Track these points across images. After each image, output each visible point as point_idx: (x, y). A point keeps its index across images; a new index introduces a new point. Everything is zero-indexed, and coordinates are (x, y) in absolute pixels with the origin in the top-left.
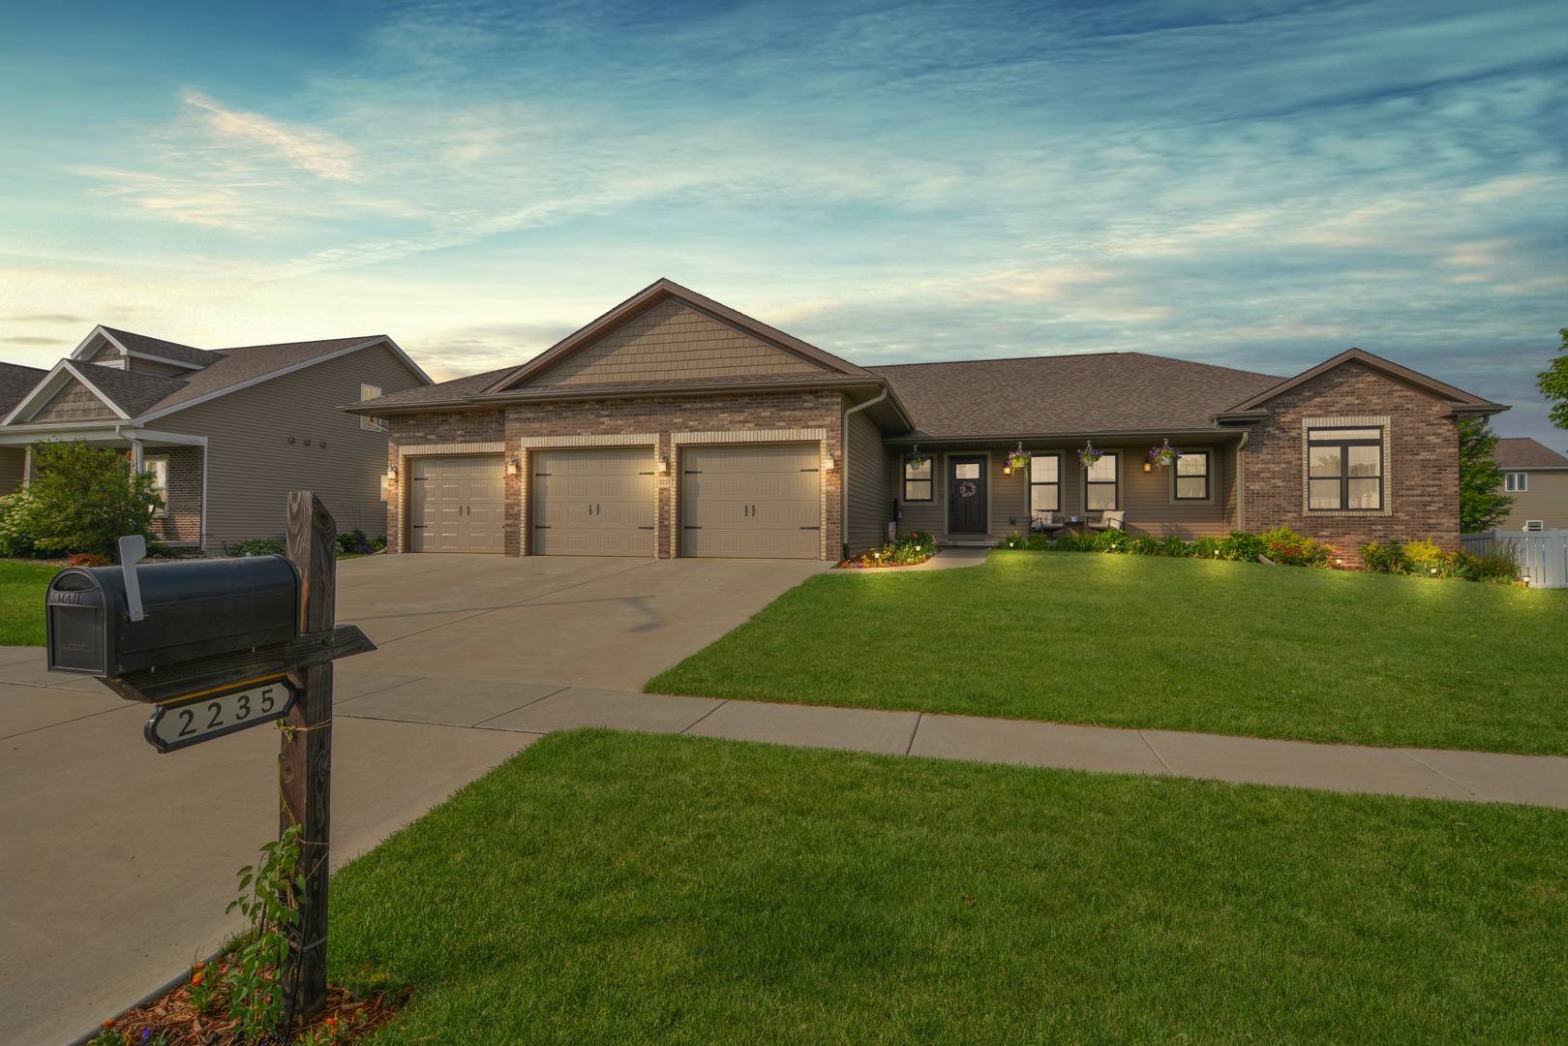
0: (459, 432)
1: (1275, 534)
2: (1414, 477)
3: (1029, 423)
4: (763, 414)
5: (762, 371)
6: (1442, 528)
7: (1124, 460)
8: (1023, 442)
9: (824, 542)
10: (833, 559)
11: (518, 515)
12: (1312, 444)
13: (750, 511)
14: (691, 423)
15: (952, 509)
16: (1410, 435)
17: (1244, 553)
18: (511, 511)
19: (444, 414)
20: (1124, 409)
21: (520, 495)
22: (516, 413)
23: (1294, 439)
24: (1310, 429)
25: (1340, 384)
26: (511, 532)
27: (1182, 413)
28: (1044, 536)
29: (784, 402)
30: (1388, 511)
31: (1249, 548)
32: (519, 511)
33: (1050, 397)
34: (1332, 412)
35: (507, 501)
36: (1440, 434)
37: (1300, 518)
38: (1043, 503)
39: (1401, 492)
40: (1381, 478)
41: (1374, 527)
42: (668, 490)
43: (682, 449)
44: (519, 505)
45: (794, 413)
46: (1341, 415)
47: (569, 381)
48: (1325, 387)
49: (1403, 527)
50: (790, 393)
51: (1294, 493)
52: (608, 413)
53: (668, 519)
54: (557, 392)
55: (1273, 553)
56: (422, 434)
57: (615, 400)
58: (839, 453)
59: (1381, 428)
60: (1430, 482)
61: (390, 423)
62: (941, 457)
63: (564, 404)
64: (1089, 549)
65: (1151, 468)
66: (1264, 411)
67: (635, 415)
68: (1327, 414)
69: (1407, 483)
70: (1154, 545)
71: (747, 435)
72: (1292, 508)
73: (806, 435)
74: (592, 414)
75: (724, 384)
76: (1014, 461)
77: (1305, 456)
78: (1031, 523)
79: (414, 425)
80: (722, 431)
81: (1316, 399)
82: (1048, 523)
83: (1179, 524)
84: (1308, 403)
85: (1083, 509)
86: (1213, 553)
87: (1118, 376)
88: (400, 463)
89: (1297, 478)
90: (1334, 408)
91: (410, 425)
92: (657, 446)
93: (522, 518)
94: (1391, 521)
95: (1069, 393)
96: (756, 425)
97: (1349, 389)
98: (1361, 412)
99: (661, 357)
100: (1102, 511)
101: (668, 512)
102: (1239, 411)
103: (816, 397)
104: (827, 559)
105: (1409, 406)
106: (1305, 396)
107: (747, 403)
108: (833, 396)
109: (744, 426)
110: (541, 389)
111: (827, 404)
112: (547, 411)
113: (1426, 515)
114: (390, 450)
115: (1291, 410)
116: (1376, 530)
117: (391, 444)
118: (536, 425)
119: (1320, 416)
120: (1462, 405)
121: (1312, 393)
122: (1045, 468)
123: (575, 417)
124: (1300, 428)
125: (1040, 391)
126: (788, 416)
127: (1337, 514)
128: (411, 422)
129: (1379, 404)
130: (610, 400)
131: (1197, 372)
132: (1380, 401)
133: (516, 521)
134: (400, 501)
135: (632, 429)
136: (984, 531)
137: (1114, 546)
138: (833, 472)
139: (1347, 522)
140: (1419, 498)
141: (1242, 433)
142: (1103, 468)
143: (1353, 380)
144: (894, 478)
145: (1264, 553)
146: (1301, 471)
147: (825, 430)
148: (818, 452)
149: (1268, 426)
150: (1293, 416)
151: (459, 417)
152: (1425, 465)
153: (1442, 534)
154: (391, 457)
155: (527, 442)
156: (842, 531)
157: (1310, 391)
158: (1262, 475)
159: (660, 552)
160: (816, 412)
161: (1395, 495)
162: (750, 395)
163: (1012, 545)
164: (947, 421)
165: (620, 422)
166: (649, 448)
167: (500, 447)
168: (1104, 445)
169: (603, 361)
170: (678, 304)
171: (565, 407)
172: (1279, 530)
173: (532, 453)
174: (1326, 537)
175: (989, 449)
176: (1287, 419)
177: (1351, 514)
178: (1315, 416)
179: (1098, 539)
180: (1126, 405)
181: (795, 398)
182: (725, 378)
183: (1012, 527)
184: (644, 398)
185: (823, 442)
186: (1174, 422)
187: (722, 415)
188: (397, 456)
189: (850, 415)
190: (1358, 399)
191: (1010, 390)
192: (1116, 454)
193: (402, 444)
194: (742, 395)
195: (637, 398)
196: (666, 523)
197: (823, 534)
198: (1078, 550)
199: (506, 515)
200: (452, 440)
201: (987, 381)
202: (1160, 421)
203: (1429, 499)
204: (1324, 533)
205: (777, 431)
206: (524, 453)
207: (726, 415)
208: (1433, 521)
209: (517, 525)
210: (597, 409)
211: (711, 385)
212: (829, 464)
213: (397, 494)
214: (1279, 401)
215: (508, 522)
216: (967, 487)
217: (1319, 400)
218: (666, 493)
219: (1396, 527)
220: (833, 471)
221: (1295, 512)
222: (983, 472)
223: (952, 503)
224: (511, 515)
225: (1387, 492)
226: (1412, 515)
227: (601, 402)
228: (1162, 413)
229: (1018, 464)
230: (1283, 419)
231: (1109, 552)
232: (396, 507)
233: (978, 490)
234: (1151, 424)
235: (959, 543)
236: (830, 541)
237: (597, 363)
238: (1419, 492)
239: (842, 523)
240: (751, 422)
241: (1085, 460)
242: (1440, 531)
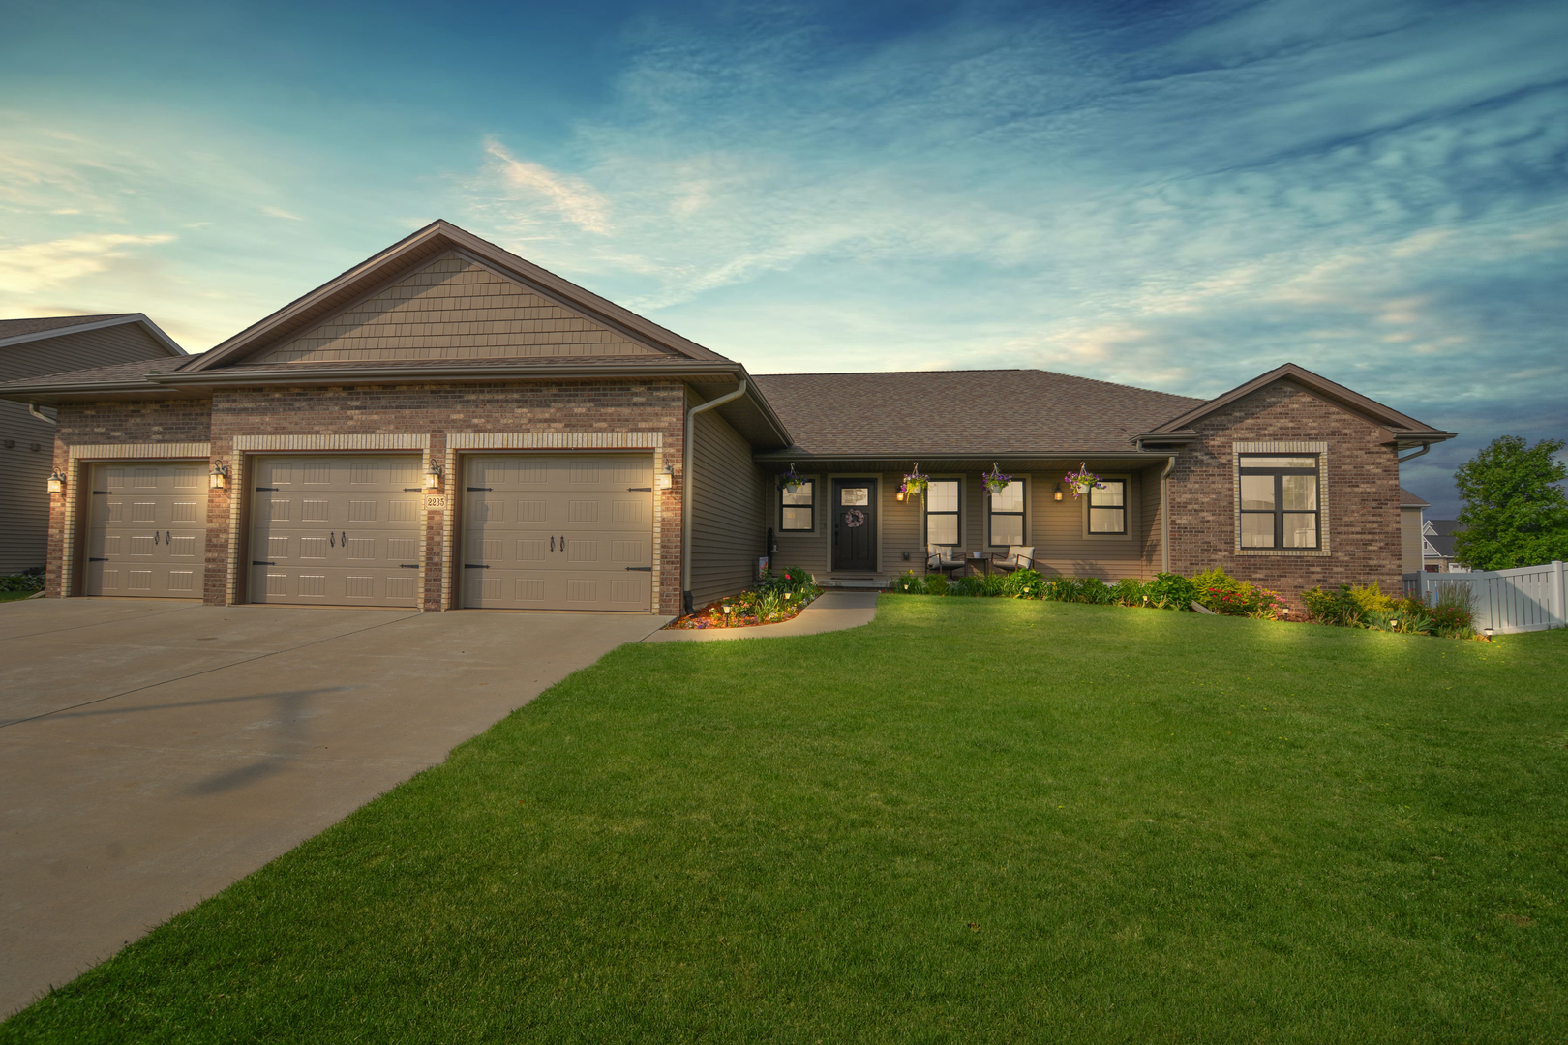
0: (156, 428)
1: (1208, 577)
2: (1353, 511)
3: (926, 441)
4: (576, 410)
5: (577, 351)
6: (1384, 570)
7: (1032, 487)
8: (919, 462)
9: (657, 590)
10: (669, 613)
11: (224, 546)
12: (1244, 471)
13: (557, 544)
14: (476, 421)
15: (836, 543)
16: (1349, 464)
17: (1175, 599)
18: (214, 540)
19: (136, 402)
20: (1032, 427)
21: (229, 517)
22: (228, 401)
23: (1224, 465)
24: (1242, 455)
25: (1272, 405)
26: (214, 570)
27: (1099, 433)
28: (944, 576)
29: (605, 395)
30: (1326, 550)
31: (1181, 593)
32: (227, 540)
33: (949, 413)
34: (1265, 436)
35: (210, 526)
36: (1380, 464)
37: (1232, 558)
38: (941, 534)
39: (1340, 529)
40: (1318, 513)
41: (1312, 569)
42: (440, 513)
43: (462, 457)
44: (226, 531)
45: (619, 410)
46: (1275, 440)
47: (309, 359)
48: (1257, 407)
49: (1342, 570)
50: (613, 382)
51: (1225, 529)
52: (358, 403)
53: (438, 555)
54: (285, 372)
55: (1207, 599)
56: (103, 430)
57: (370, 385)
58: (678, 466)
59: (1316, 455)
60: (1371, 518)
61: (59, 413)
62: (824, 479)
63: (297, 390)
64: (997, 593)
65: (1063, 496)
66: (1192, 432)
67: (397, 408)
68: (1259, 438)
69: (1346, 519)
70: (1073, 588)
71: (553, 439)
72: (1223, 546)
73: (635, 440)
74: (336, 405)
75: (521, 367)
76: (909, 485)
77: (1236, 486)
78: (928, 559)
79: (92, 416)
80: (518, 432)
81: (1248, 421)
82: (947, 559)
83: (1093, 562)
84: (1238, 425)
85: (986, 544)
86: (1141, 599)
87: (1022, 392)
88: (71, 469)
89: (1228, 509)
90: (1266, 432)
91: (86, 417)
92: (427, 451)
93: (231, 551)
94: (1328, 562)
95: (970, 409)
96: (566, 426)
97: (1283, 410)
98: (1296, 437)
99: (438, 329)
100: (1009, 546)
101: (439, 544)
102: (1165, 432)
103: (649, 389)
104: (662, 612)
105: (1347, 431)
106: (1236, 417)
107: (555, 395)
108: (672, 389)
109: (549, 427)
110: (264, 367)
111: (664, 399)
112: (273, 400)
113: (1366, 555)
114: (57, 451)
115: (1221, 433)
116: (1313, 573)
117: (58, 443)
118: (256, 419)
119: (1252, 440)
120: (1405, 431)
121: (1243, 414)
122: (943, 496)
123: (312, 409)
124: (1231, 454)
125: (937, 406)
126: (611, 415)
127: (1271, 553)
128: (88, 412)
129: (1314, 428)
130: (362, 385)
131: (1107, 391)
132: (1315, 424)
133: (222, 555)
134: (67, 523)
135: (392, 427)
136: (873, 568)
137: (1026, 590)
138: (671, 493)
139: (1281, 563)
140: (1359, 536)
141: (1168, 458)
142: (1009, 496)
143: (1287, 400)
144: (768, 503)
145: (1197, 599)
146: (1232, 503)
147: (660, 434)
148: (652, 466)
149: (1196, 450)
150: (1222, 439)
151: (156, 407)
152: (1365, 498)
153: (1384, 577)
154: (57, 461)
155: (242, 443)
156: (682, 574)
157: (1240, 411)
158: (1190, 507)
159: (426, 601)
160: (649, 410)
161: (1333, 532)
162: (558, 384)
163: (906, 587)
164: (831, 436)
165: (375, 417)
166: (413, 456)
167: (202, 449)
168: (1013, 468)
169: (357, 332)
170: (462, 257)
171: (300, 394)
172: (1212, 571)
173: (249, 459)
174: (1260, 579)
175: (879, 471)
176: (1216, 443)
177: (1287, 553)
178: (1246, 440)
179: (1007, 582)
180: (1035, 424)
181: (621, 389)
182: (525, 360)
183: (907, 564)
184: (410, 385)
185: (658, 450)
186: (1091, 444)
187: (519, 411)
188: (66, 460)
189: (697, 416)
190: (1292, 421)
191: (904, 404)
192: (1024, 481)
193: (74, 444)
194: (548, 384)
195: (400, 384)
196: (436, 559)
197: (656, 578)
198: (985, 594)
199: (208, 545)
200: (145, 438)
201: (878, 394)
202: (1075, 441)
203: (1370, 537)
204: (1258, 576)
205: (595, 434)
206: (237, 457)
207: (525, 410)
208: (1375, 562)
209: (223, 561)
210: (343, 398)
211: (503, 368)
212: (666, 482)
213: (63, 513)
214: (1207, 422)
215: (210, 555)
216: (853, 515)
217: (1250, 421)
218: (437, 518)
219: (1335, 569)
220: (671, 491)
221: (1226, 550)
222: (872, 498)
223: (836, 534)
224: (215, 546)
225: (1325, 528)
226: (1352, 555)
227: (349, 388)
228: (1076, 433)
229: (913, 488)
230: (1212, 443)
231: (1021, 597)
232: (62, 532)
233: (867, 519)
234: (1065, 445)
235: (844, 584)
236: (665, 588)
237: (347, 335)
238: (1359, 529)
239: (682, 563)
240: (560, 421)
241: (991, 486)
242: (1382, 574)
